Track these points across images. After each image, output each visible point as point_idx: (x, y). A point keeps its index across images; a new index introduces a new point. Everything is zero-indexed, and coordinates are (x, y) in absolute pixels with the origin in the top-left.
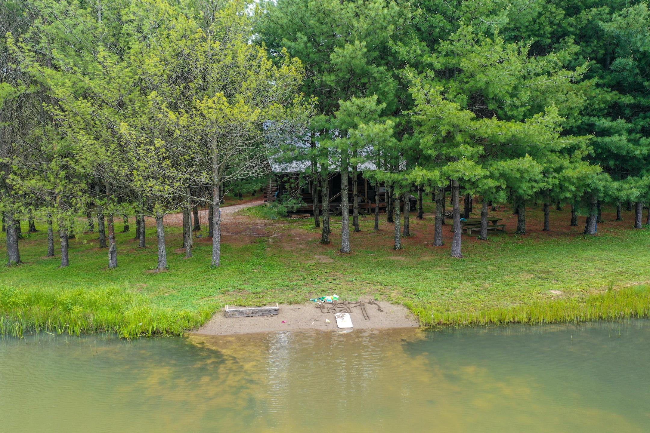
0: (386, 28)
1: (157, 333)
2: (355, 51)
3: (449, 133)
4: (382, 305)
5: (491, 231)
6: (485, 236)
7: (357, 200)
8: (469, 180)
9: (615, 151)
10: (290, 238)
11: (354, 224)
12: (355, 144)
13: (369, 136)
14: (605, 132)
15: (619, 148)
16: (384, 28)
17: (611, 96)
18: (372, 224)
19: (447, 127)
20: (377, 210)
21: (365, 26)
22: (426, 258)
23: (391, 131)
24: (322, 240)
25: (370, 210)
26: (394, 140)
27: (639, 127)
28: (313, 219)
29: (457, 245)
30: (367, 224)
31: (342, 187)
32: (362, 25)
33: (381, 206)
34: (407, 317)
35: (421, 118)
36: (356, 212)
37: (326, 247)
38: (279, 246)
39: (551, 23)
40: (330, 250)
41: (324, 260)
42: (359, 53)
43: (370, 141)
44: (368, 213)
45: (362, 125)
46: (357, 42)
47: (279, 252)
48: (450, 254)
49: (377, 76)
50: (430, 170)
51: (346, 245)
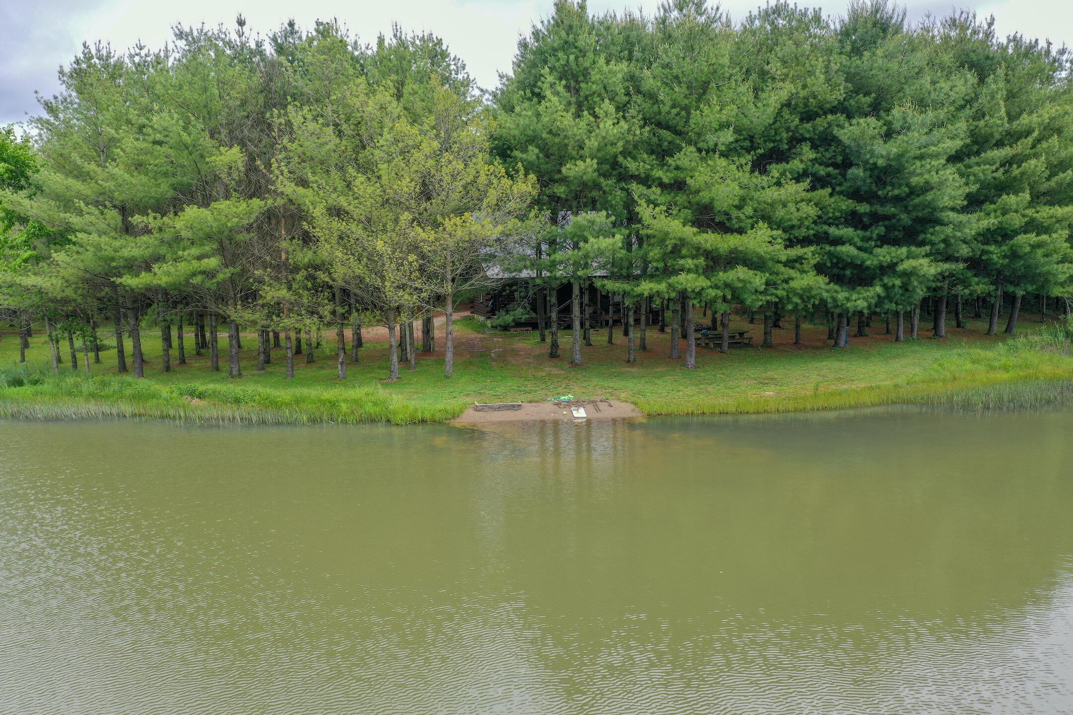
0: (615, 144)
1: (423, 421)
2: (586, 167)
3: (675, 246)
4: (612, 403)
5: (731, 345)
6: (726, 348)
7: (589, 311)
8: (693, 291)
9: (849, 260)
10: (515, 353)
11: (585, 338)
12: (586, 256)
13: (599, 248)
14: (839, 241)
15: (852, 257)
16: (613, 144)
17: (847, 204)
18: (606, 338)
19: (673, 241)
20: (611, 323)
21: (596, 144)
22: (659, 370)
23: (620, 245)
24: (551, 354)
25: (604, 323)
26: (624, 252)
27: (874, 236)
28: (537, 333)
29: (691, 356)
30: (599, 338)
31: (574, 296)
32: (592, 143)
33: (616, 318)
34: (633, 411)
35: (649, 232)
36: (587, 324)
37: (555, 360)
38: (504, 360)
39: (788, 129)
40: (560, 363)
41: (555, 371)
42: (590, 170)
43: (601, 253)
44: (601, 326)
45: (592, 240)
46: (588, 160)
47: (506, 365)
48: (685, 365)
49: (607, 189)
50: (659, 282)
51: (578, 357)
